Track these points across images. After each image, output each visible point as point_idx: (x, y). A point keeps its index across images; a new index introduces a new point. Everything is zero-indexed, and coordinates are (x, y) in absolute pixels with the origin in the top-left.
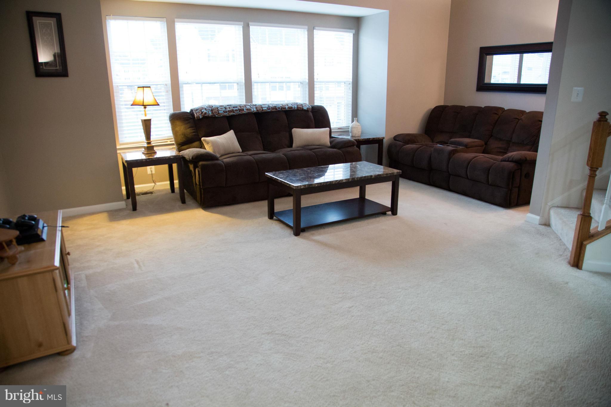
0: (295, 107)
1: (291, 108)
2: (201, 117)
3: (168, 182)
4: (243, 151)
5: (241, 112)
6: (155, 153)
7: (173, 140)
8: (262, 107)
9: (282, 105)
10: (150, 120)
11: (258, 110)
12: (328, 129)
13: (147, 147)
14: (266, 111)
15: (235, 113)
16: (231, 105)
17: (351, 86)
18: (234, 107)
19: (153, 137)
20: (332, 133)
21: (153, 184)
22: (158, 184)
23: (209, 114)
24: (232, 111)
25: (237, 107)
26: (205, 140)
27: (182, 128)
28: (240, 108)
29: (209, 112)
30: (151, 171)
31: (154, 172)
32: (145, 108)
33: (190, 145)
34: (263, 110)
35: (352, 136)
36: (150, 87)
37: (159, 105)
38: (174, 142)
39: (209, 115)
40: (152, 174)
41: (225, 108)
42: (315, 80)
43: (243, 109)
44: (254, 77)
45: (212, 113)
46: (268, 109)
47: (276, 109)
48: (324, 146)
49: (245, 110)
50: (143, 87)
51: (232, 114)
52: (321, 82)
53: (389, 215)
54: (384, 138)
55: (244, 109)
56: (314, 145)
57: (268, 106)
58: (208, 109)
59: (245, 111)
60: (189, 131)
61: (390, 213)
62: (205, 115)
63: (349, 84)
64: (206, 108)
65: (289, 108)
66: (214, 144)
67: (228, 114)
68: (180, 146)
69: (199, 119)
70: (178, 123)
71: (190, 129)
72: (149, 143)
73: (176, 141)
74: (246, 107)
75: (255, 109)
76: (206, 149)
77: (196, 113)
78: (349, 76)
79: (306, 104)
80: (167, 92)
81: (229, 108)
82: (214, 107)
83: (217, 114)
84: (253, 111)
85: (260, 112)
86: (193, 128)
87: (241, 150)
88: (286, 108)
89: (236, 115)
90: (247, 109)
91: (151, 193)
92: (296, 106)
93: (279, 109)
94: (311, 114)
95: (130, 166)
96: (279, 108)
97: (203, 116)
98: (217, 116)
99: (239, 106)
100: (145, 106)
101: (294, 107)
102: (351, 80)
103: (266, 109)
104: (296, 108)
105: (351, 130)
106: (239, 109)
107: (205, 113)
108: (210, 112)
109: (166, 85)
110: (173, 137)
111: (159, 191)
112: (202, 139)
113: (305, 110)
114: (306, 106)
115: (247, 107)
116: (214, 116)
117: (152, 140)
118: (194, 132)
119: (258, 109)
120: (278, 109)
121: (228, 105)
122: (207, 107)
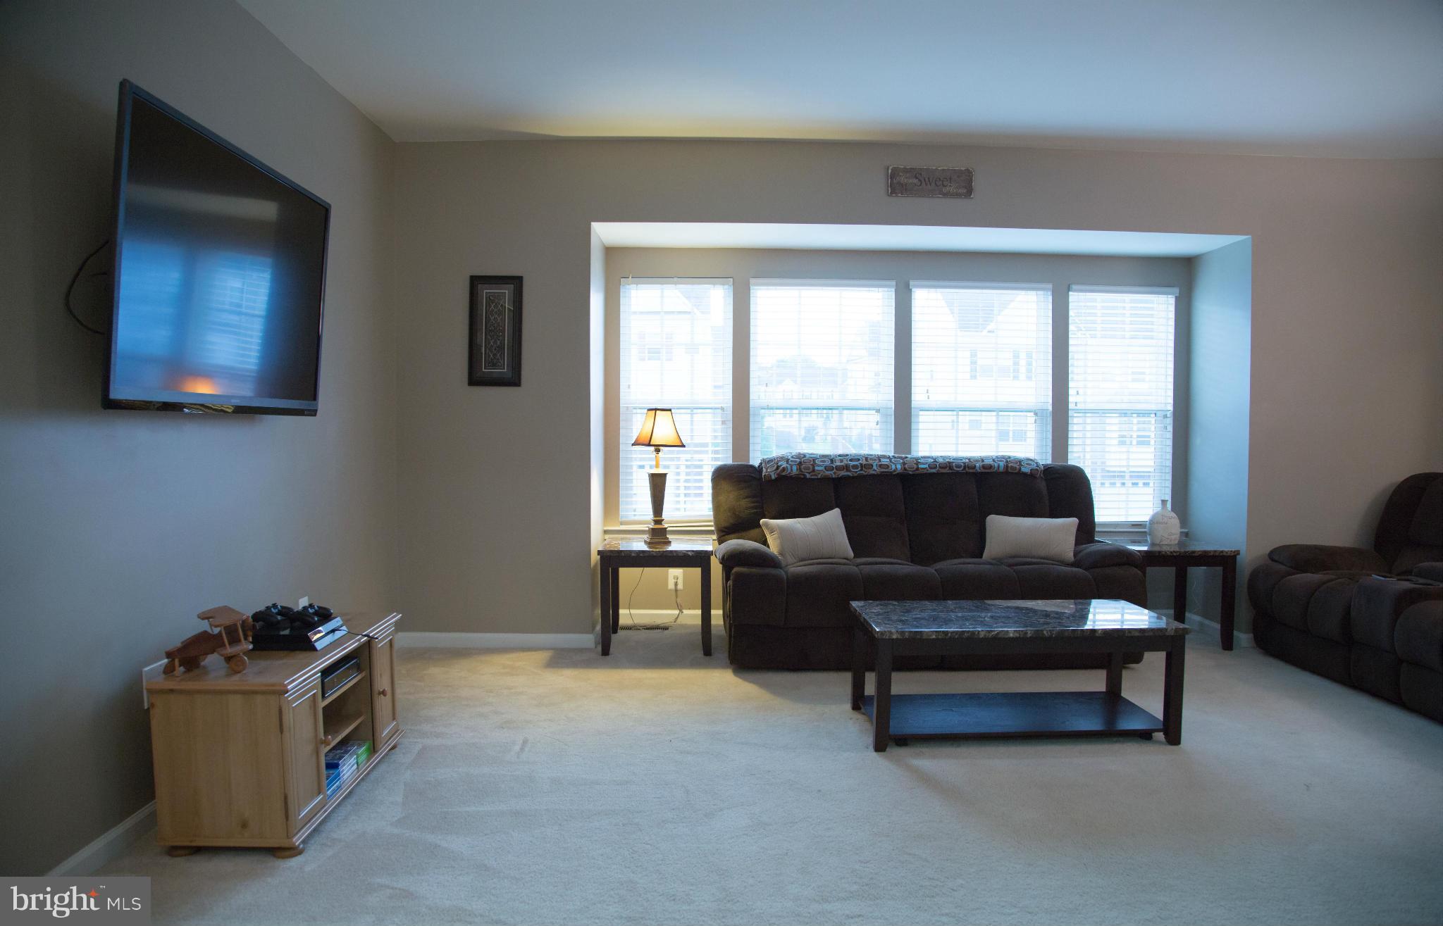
0: (999, 466)
1: (991, 467)
2: (773, 477)
3: (699, 612)
4: (854, 558)
5: (866, 472)
6: (669, 543)
7: (712, 524)
8: (917, 463)
9: (967, 461)
10: (664, 476)
11: (905, 469)
12: (1073, 522)
13: (652, 529)
14: (925, 471)
15: (850, 471)
16: (847, 455)
17: (1169, 421)
18: (851, 460)
19: (667, 514)
20: (1096, 534)
21: (677, 612)
22: (685, 612)
23: (792, 470)
24: (847, 468)
25: (859, 460)
26: (766, 525)
27: (732, 496)
28: (864, 462)
29: (791, 467)
30: (676, 584)
31: (680, 586)
32: (658, 451)
33: (744, 534)
34: (918, 469)
35: (1153, 544)
36: (670, 410)
37: (683, 446)
38: (713, 528)
39: (790, 473)
40: (676, 590)
41: (832, 461)
42: (1071, 406)
43: (872, 466)
44: (918, 397)
45: (797, 470)
46: (931, 468)
47: (951, 468)
48: (1063, 563)
49: (875, 467)
50: (656, 410)
51: (843, 473)
52: (1085, 412)
53: (1159, 742)
54: (1238, 553)
55: (874, 465)
56: (1033, 557)
57: (932, 461)
58: (792, 461)
59: (874, 470)
60: (744, 503)
61: (1160, 736)
62: (784, 474)
63: (1165, 416)
64: (789, 457)
65: (984, 467)
66: (784, 534)
67: (835, 473)
68: (724, 533)
69: (770, 481)
70: (726, 486)
71: (746, 500)
72: (658, 522)
73: (716, 524)
74: (880, 461)
75: (899, 467)
76: (768, 547)
77: (767, 469)
78: (1164, 397)
79: (1031, 460)
80: (723, 423)
81: (841, 461)
82: (808, 456)
83: (809, 473)
84: (895, 471)
85: (910, 473)
86: (755, 499)
87: (851, 554)
88: (975, 466)
89: (853, 477)
90: (880, 466)
91: (666, 628)
92: (1002, 464)
93: (958, 469)
94: (1042, 485)
95: (614, 561)
96: (958, 466)
97: (777, 474)
98: (808, 476)
99: (864, 459)
100: (658, 449)
101: (996, 465)
102: (1170, 408)
103: (926, 466)
104: (1001, 469)
105: (1150, 529)
106: (861, 464)
107: (784, 469)
108: (795, 468)
109: (722, 409)
110: (712, 518)
111: (683, 626)
112: (762, 521)
113: (1025, 474)
114: (1030, 465)
115: (882, 460)
116: (802, 477)
117: (664, 517)
118: (753, 508)
119: (906, 466)
120: (955, 469)
121: (840, 456)
122: (792, 457)
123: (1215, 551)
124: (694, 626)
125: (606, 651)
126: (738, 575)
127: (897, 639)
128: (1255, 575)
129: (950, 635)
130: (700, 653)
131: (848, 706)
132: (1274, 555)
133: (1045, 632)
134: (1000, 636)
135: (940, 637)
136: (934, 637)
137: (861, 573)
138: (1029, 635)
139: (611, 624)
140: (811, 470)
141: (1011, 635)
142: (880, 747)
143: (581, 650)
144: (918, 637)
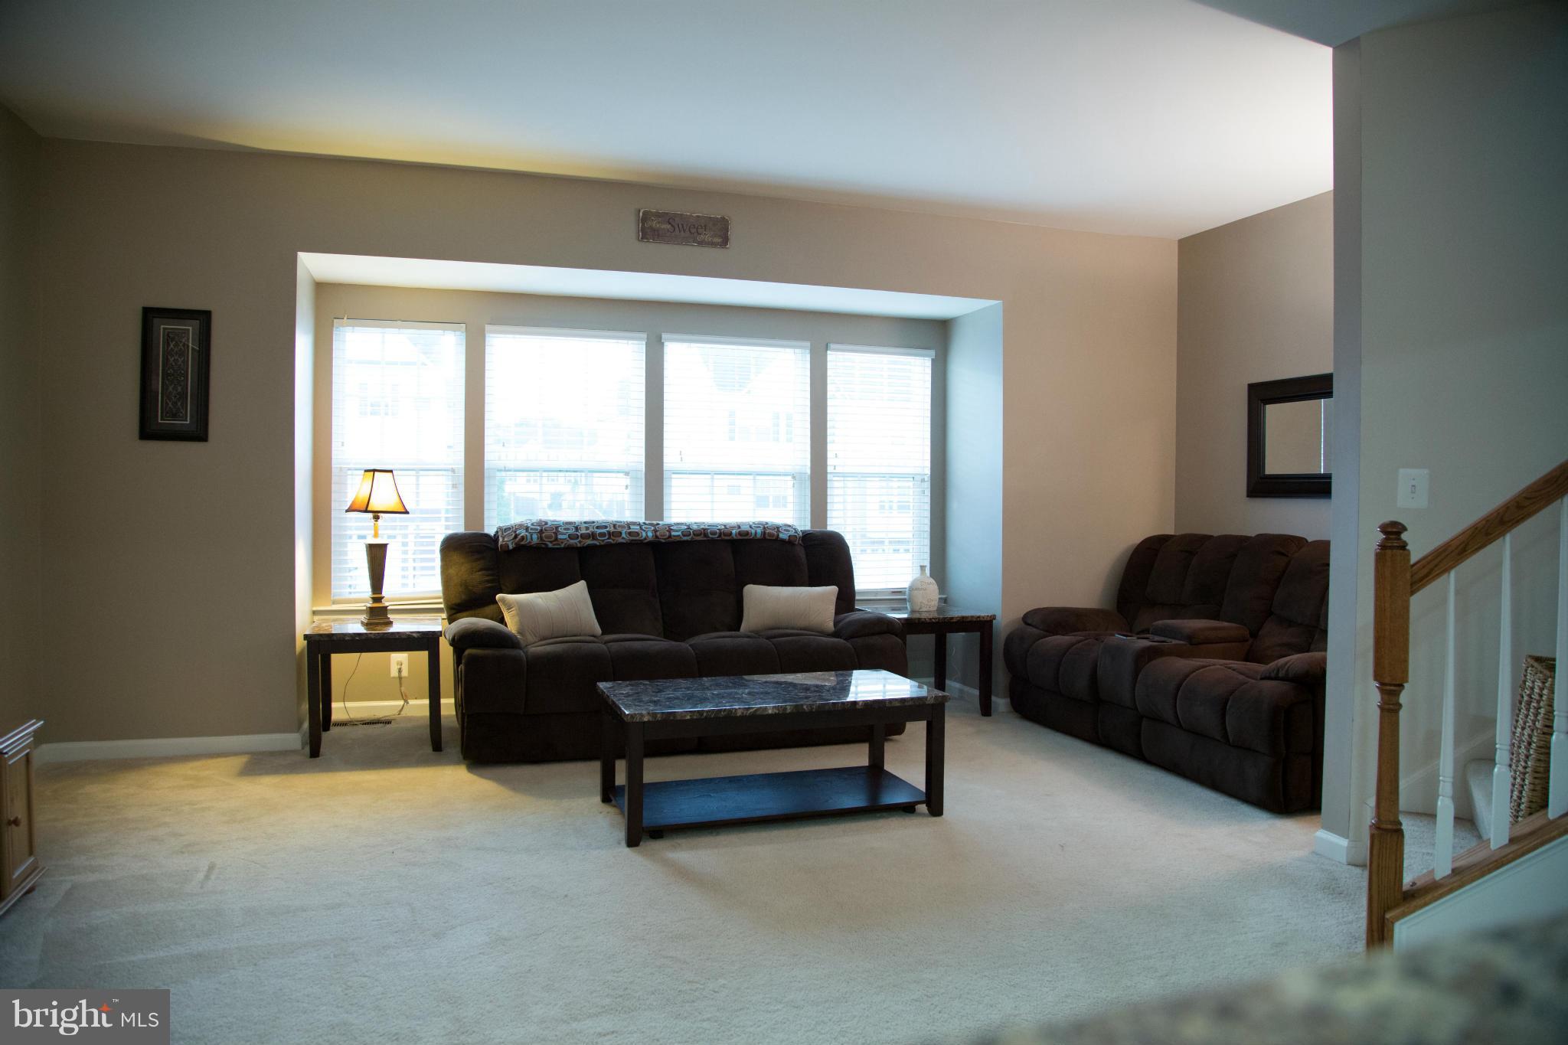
0: (756, 533)
1: (747, 533)
2: (511, 547)
3: (427, 702)
4: (603, 634)
5: (613, 540)
6: (390, 623)
7: (441, 600)
8: (670, 530)
9: (723, 527)
10: (384, 547)
11: (657, 537)
12: (832, 590)
13: (370, 608)
14: (678, 539)
15: (597, 540)
16: (594, 522)
17: (927, 485)
18: (597, 528)
19: (387, 591)
20: (856, 602)
21: (401, 703)
22: (412, 702)
23: (532, 539)
24: (593, 536)
25: (606, 527)
26: (503, 600)
27: (463, 569)
28: (612, 530)
29: (531, 536)
30: (400, 671)
31: (405, 673)
32: (377, 518)
33: (477, 611)
34: (670, 536)
35: (913, 612)
36: (391, 471)
37: (407, 512)
38: (442, 606)
39: (530, 542)
40: (400, 678)
41: (577, 529)
42: (830, 469)
43: (621, 533)
44: (670, 459)
45: (538, 538)
46: (684, 536)
47: (706, 535)
48: (823, 633)
49: (624, 535)
50: (374, 471)
51: (589, 542)
52: (844, 475)
53: (922, 815)
54: (994, 617)
55: (623, 532)
56: (793, 628)
57: (686, 527)
58: (531, 529)
59: (623, 538)
60: (478, 577)
61: (923, 808)
62: (522, 543)
63: (923, 481)
64: (529, 525)
65: (740, 534)
66: (523, 610)
67: (580, 542)
68: (454, 611)
69: (508, 552)
70: (456, 557)
71: (480, 573)
72: (377, 600)
73: (444, 599)
74: (630, 528)
75: (650, 534)
76: (506, 625)
77: (503, 538)
78: (922, 461)
79: (790, 526)
80: (454, 486)
81: (587, 528)
82: (550, 523)
83: (551, 542)
84: (645, 539)
85: (663, 541)
86: (490, 572)
87: (598, 630)
88: (731, 533)
89: (601, 546)
90: (630, 533)
91: (388, 722)
92: (759, 531)
93: (714, 536)
94: (801, 553)
95: (324, 646)
96: (714, 533)
97: (516, 544)
98: (550, 545)
99: (612, 526)
100: (376, 515)
101: (753, 531)
102: (928, 471)
103: (679, 533)
104: (759, 536)
105: (910, 595)
106: (609, 532)
107: (523, 538)
108: (535, 536)
109: (453, 471)
110: (441, 594)
111: (409, 719)
112: (498, 596)
113: (783, 541)
114: (789, 531)
115: (632, 527)
116: (543, 546)
117: (384, 593)
118: (488, 581)
119: (658, 533)
120: (710, 536)
121: (585, 523)
122: (532, 524)
123: (972, 617)
124: (422, 718)
125: (315, 753)
126: (472, 658)
127: (649, 722)
128: (1010, 639)
129: (705, 714)
130: (429, 749)
131: (598, 799)
132: (1027, 619)
133: (805, 707)
134: (758, 713)
135: (695, 717)
136: (688, 717)
137: (610, 652)
138: (789, 711)
139: (321, 719)
140: (553, 539)
141: (770, 712)
142: (633, 841)
143: (284, 753)
144: (672, 718)
